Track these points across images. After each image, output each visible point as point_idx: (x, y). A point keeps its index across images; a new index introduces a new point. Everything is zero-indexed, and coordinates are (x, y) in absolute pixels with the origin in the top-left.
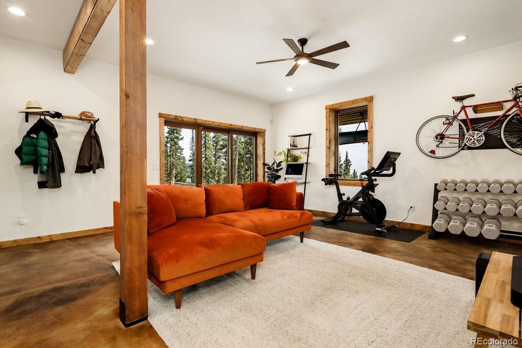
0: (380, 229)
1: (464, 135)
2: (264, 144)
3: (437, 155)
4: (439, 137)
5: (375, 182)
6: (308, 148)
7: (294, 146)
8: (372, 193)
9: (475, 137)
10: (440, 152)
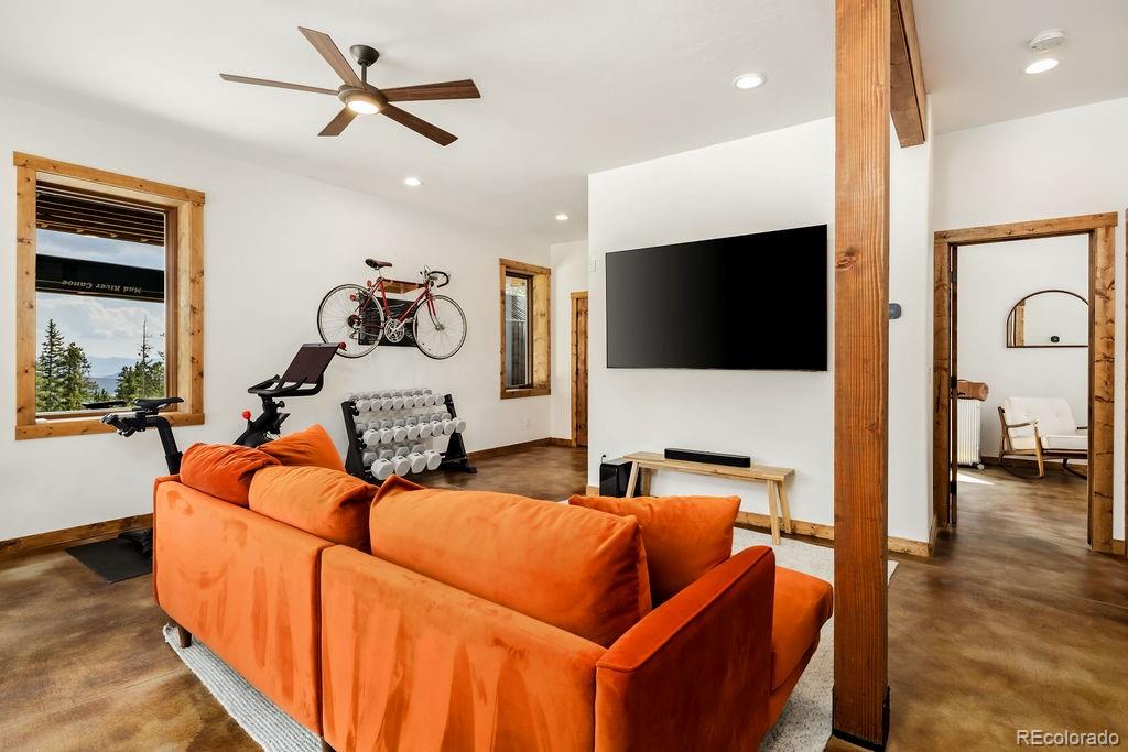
3: (347, 353)
4: (356, 320)
5: (279, 410)
9: (395, 328)
10: (352, 348)
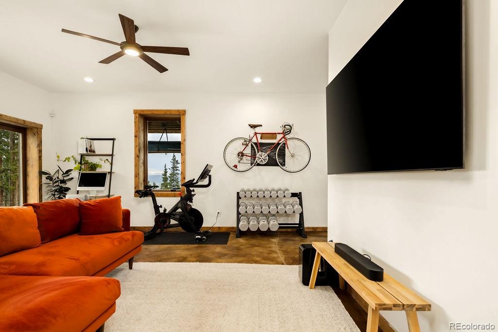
0: (200, 237)
1: (255, 155)
2: (40, 145)
4: (240, 154)
5: (192, 193)
6: (112, 155)
7: (91, 152)
8: (191, 204)
9: (263, 157)
10: (241, 167)
